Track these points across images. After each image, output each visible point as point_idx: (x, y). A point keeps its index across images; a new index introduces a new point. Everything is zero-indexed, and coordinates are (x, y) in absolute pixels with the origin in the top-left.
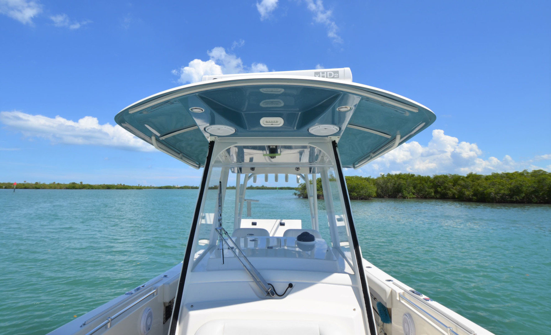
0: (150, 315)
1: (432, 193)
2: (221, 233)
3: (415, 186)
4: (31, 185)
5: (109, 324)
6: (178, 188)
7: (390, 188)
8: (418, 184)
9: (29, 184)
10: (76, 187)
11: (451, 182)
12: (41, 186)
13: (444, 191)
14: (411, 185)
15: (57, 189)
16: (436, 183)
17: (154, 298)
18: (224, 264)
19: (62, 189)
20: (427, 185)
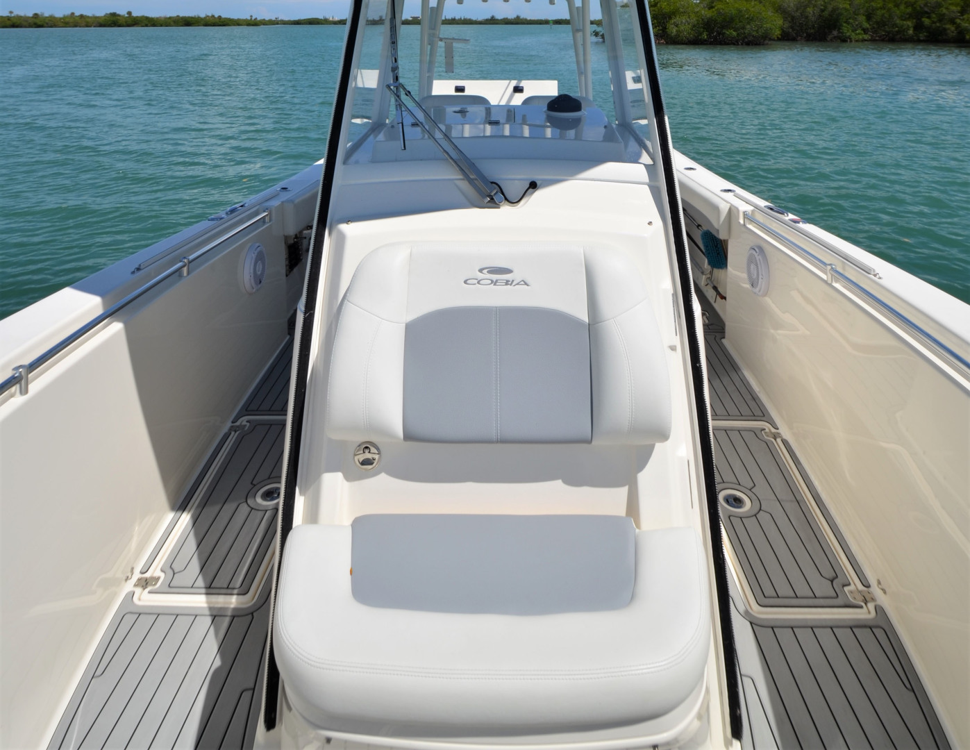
0: (260, 257)
1: (909, 30)
2: (398, 94)
3: (871, 14)
4: (26, 19)
5: (185, 269)
6: (335, 23)
7: (813, 19)
8: (878, 9)
9: (19, 17)
10: (120, 22)
11: (957, 5)
12: (47, 21)
13: (938, 24)
14: (862, 11)
15: (80, 27)
16: (920, 7)
17: (264, 227)
18: (405, 149)
19: (90, 26)
20: (898, 12)
